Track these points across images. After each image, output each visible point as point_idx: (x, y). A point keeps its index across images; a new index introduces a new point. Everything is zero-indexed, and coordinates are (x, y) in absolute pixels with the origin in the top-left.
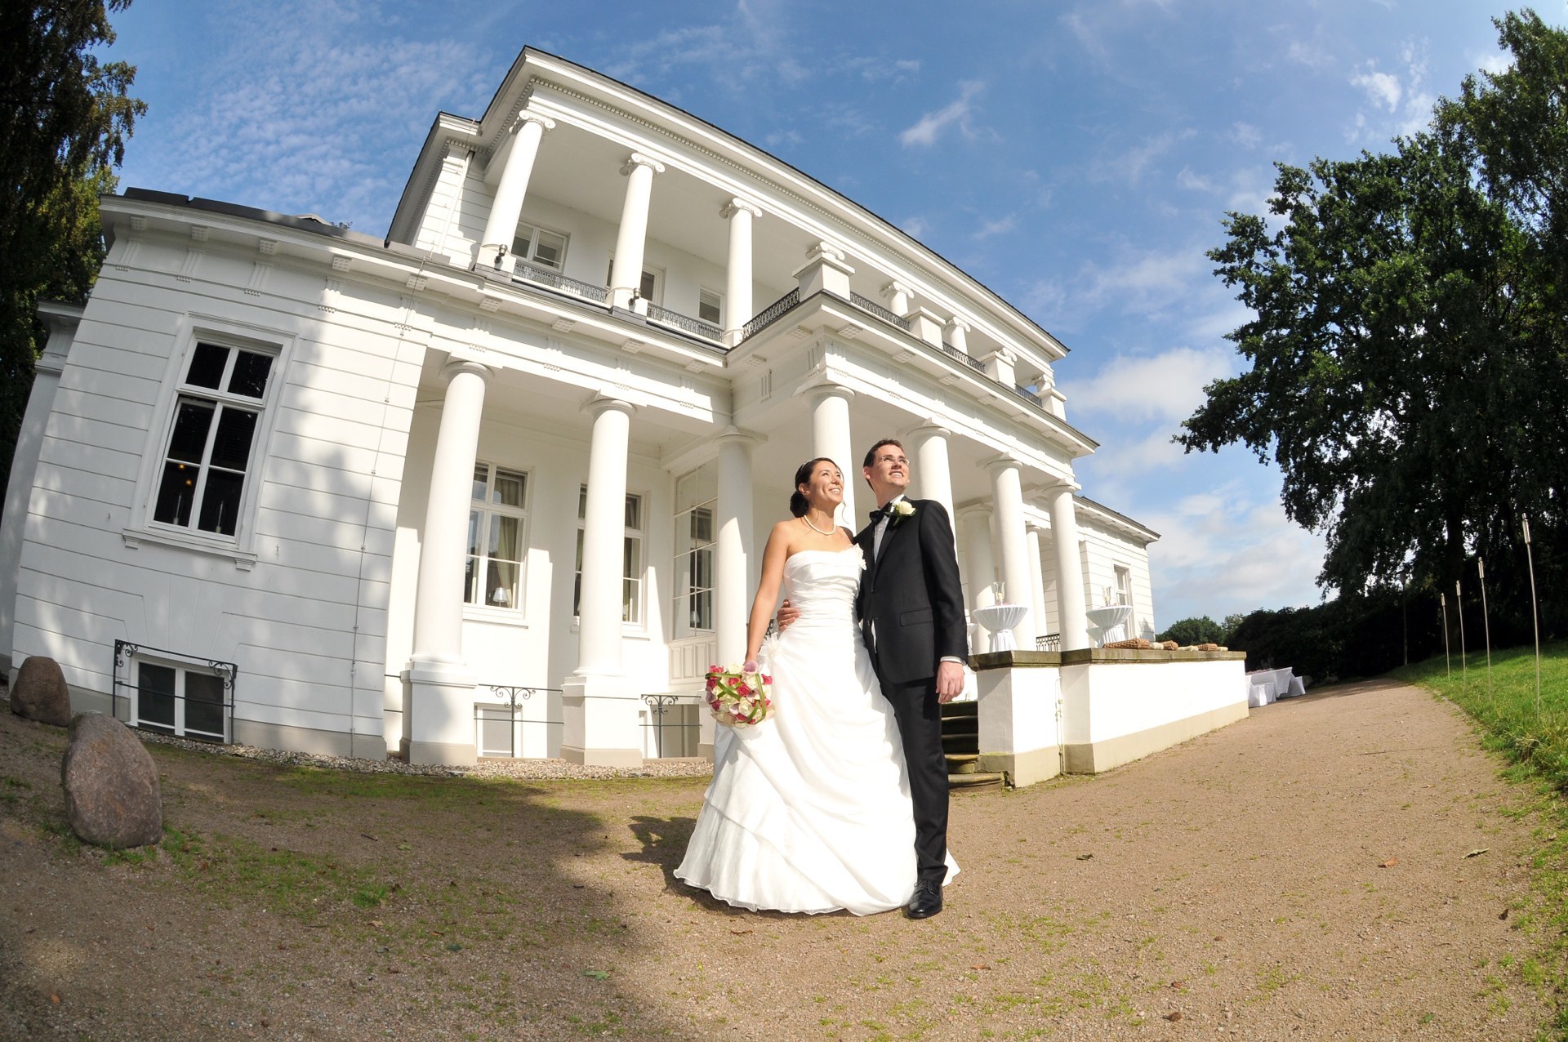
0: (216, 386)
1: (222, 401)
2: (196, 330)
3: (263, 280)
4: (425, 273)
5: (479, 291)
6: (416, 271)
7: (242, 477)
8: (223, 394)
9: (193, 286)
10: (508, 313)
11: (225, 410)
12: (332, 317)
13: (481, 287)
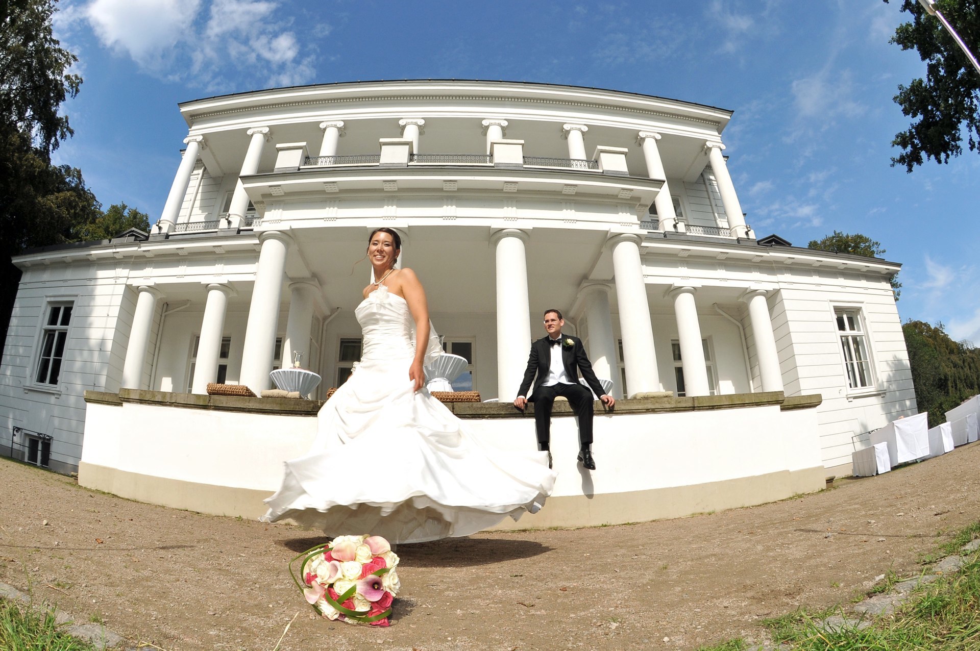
0: (56, 324)
1: (58, 330)
2: (49, 303)
3: (69, 274)
4: (118, 250)
5: (139, 250)
6: (114, 250)
7: (61, 360)
8: (59, 326)
9: (47, 284)
10: (159, 255)
11: (59, 333)
12: (100, 282)
13: (140, 247)
